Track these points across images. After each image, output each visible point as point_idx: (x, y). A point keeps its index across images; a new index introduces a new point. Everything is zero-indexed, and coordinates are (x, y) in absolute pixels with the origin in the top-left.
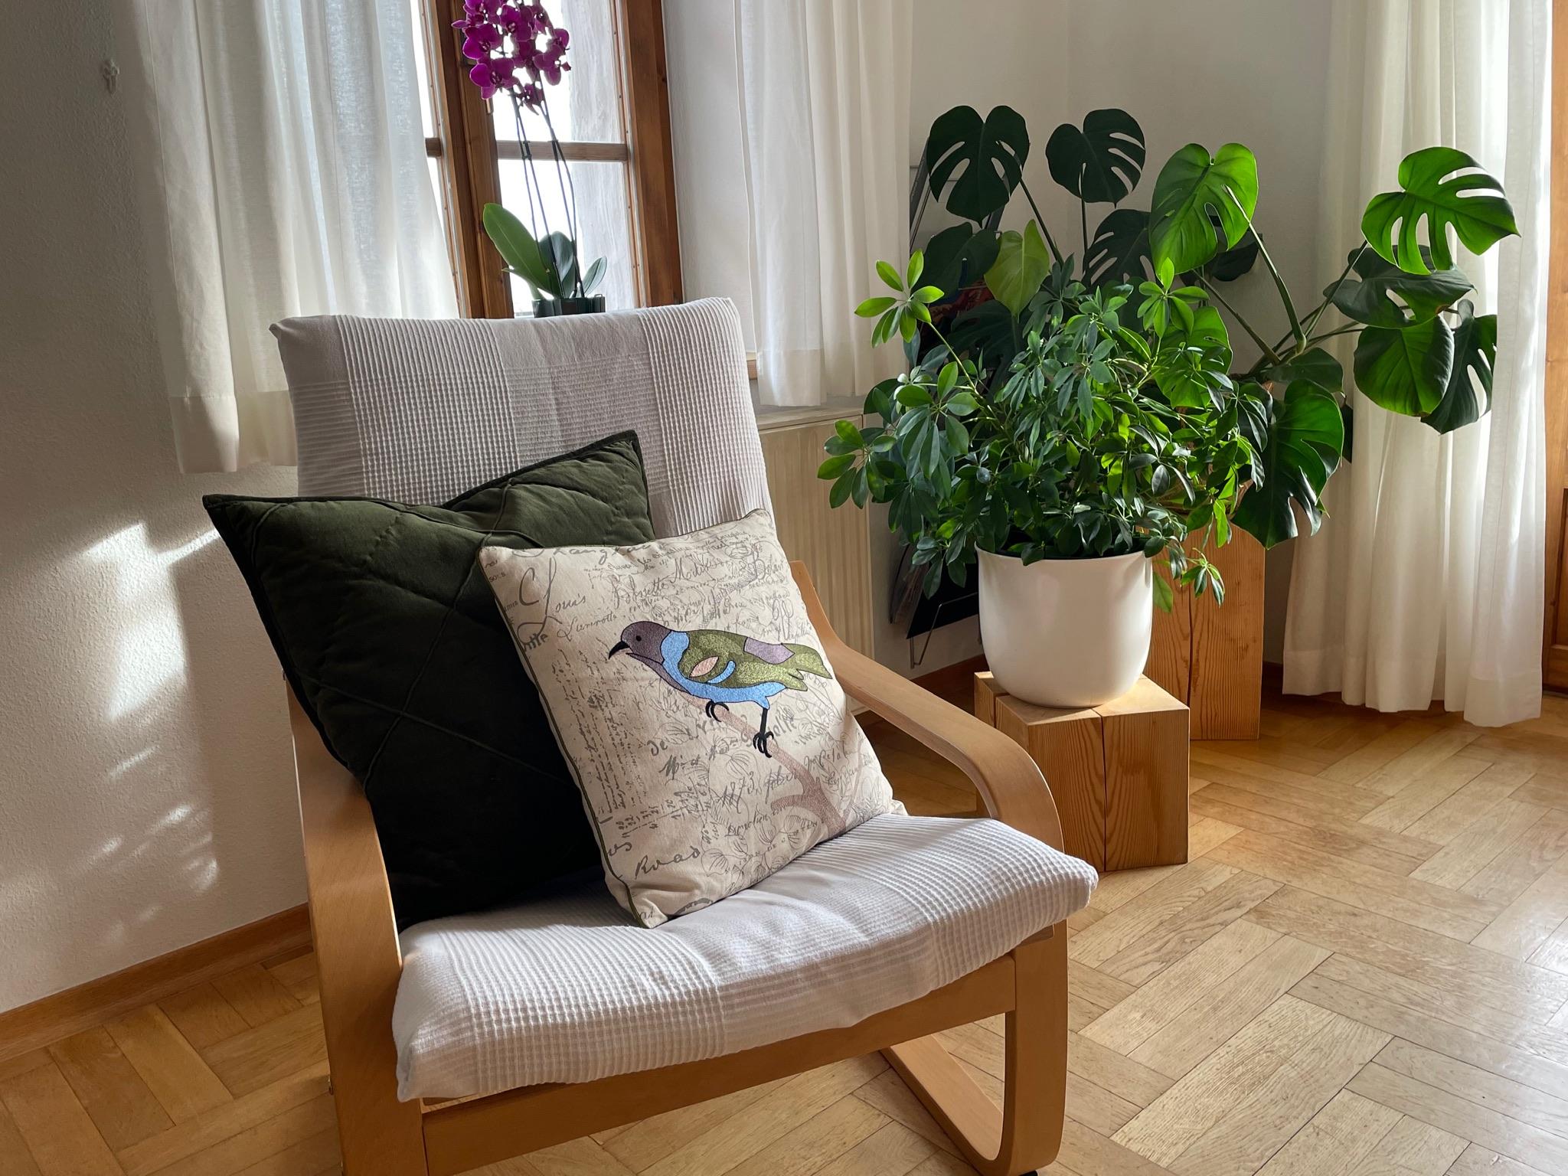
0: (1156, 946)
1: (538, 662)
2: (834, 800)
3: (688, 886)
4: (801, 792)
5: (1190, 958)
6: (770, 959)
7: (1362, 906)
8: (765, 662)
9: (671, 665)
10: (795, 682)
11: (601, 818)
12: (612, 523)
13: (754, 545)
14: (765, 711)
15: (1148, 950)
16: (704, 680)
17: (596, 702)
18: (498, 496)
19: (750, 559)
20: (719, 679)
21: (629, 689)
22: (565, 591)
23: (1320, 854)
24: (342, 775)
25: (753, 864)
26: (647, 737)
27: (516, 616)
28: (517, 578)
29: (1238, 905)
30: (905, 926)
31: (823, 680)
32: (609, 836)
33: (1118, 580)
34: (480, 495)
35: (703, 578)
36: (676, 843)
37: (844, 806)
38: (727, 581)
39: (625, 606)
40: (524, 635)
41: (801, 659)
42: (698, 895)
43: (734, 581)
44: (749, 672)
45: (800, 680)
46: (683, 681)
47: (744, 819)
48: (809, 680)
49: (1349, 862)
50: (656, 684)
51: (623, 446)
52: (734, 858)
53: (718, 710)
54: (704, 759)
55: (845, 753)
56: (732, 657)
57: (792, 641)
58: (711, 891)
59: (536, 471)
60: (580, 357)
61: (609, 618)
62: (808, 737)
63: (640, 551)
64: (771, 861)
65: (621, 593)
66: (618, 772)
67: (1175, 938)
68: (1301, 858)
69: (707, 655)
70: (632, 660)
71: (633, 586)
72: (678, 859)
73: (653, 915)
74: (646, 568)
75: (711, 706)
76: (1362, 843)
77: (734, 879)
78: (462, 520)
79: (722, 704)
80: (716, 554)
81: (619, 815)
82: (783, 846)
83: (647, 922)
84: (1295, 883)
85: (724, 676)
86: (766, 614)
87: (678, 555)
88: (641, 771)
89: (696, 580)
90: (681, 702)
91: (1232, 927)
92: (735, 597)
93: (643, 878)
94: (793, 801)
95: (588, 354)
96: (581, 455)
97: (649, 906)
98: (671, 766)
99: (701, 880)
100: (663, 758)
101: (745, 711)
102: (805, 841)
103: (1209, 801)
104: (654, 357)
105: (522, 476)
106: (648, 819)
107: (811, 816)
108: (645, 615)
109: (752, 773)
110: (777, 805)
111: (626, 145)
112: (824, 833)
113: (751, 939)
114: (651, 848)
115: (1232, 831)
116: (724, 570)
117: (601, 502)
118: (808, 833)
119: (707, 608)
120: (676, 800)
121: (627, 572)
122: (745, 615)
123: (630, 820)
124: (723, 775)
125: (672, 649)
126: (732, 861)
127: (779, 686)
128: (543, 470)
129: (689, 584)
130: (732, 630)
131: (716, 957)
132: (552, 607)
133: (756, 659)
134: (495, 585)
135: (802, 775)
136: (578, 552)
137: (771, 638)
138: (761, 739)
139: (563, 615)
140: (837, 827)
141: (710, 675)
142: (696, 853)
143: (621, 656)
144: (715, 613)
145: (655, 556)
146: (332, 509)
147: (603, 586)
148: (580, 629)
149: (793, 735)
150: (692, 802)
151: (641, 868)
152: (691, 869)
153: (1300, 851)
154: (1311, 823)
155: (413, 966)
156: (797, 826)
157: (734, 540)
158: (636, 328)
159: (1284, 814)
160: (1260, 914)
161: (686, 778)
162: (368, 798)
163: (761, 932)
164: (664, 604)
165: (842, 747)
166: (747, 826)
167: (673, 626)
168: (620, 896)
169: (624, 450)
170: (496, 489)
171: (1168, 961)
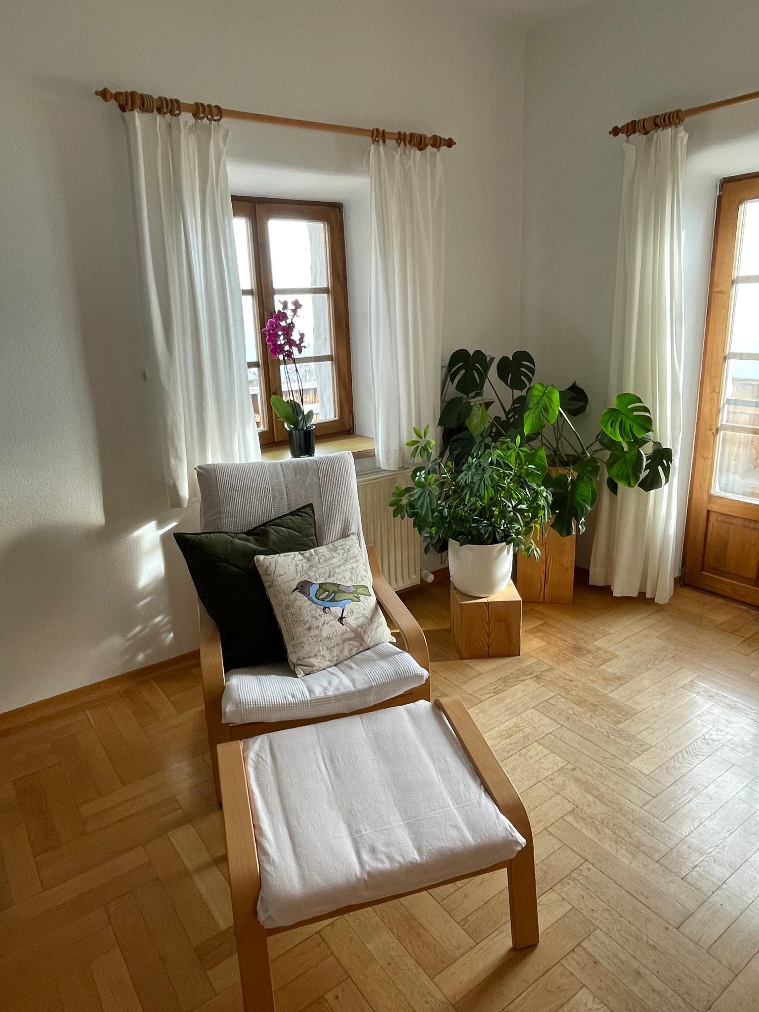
0: (495, 687)
1: (270, 592)
2: (365, 639)
3: (312, 666)
4: (353, 636)
5: (505, 693)
6: (325, 693)
7: (576, 677)
8: (346, 593)
9: (312, 595)
10: (356, 599)
11: (287, 643)
12: (300, 540)
13: (348, 549)
14: (343, 610)
15: (492, 688)
16: (323, 600)
17: (287, 607)
18: (263, 530)
19: (345, 555)
20: (328, 599)
21: (298, 603)
22: (280, 571)
23: (571, 655)
24: (212, 622)
25: (335, 659)
26: (302, 619)
27: (264, 578)
28: (265, 566)
29: (531, 674)
30: (366, 686)
31: (367, 597)
32: (289, 649)
33: (495, 554)
34: (258, 529)
35: (327, 564)
36: (309, 652)
37: (369, 640)
38: (336, 564)
39: (299, 575)
40: (266, 585)
41: (360, 590)
42: (315, 668)
43: (338, 564)
44: (339, 596)
45: (358, 598)
46: (316, 600)
47: (332, 645)
48: (362, 598)
49: (580, 660)
50: (307, 601)
51: (308, 510)
52: (328, 657)
53: (327, 610)
54: (320, 626)
55: (371, 622)
56: (334, 592)
57: (357, 584)
58: (320, 667)
59: (277, 521)
60: (295, 476)
61: (294, 579)
62: (358, 618)
63: (307, 554)
64: (341, 658)
65: (298, 570)
66: (293, 630)
67: (503, 684)
68: (563, 657)
69: (325, 591)
70: (300, 594)
71: (303, 567)
72: (310, 657)
73: (301, 674)
74: (308, 560)
75: (325, 608)
76: (589, 652)
77: (328, 663)
78: (252, 541)
79: (329, 608)
80: (333, 554)
81: (292, 643)
82: (346, 653)
83: (298, 676)
84: (556, 667)
85: (330, 598)
86: (348, 575)
87: (320, 555)
88: (300, 629)
89: (324, 565)
90: (315, 607)
91: (524, 682)
92: (337, 570)
93: (299, 662)
94: (351, 639)
95: (298, 475)
96: (292, 514)
97: (300, 672)
98: (309, 629)
99: (317, 664)
100: (307, 626)
101: (336, 610)
102: (354, 651)
103: (540, 631)
104: (321, 475)
105: (271, 523)
106: (301, 644)
107: (357, 644)
108: (305, 578)
109: (336, 631)
110: (344, 641)
111: (332, 355)
112: (361, 649)
113: (322, 686)
114: (302, 653)
115: (543, 644)
116: (335, 560)
117: (297, 533)
118: (356, 649)
119: (327, 575)
120: (310, 639)
121: (302, 562)
122: (340, 577)
123: (296, 645)
124: (326, 631)
125: (313, 590)
126: (327, 658)
127: (349, 601)
128: (279, 520)
129: (322, 566)
130: (335, 582)
131: (311, 691)
132: (276, 574)
133: (343, 592)
134: (258, 568)
135: (354, 631)
136: (286, 556)
137: (349, 584)
138: (341, 619)
139: (279, 579)
140: (366, 647)
141: (325, 598)
142: (316, 655)
143: (297, 592)
144: (329, 577)
145: (312, 555)
146: (211, 538)
147: (292, 568)
148: (284, 583)
149: (353, 618)
150: (315, 640)
151: (298, 659)
152: (313, 661)
153: (565, 654)
154: (574, 643)
155: (229, 686)
156: (352, 647)
157: (341, 547)
158: (315, 465)
159: (566, 638)
160: (538, 678)
161: (314, 632)
162: (220, 631)
163: (325, 684)
164: (312, 574)
165: (372, 619)
166: (333, 647)
167: (314, 582)
168: (292, 667)
169: (308, 512)
170: (263, 528)
171: (496, 693)
